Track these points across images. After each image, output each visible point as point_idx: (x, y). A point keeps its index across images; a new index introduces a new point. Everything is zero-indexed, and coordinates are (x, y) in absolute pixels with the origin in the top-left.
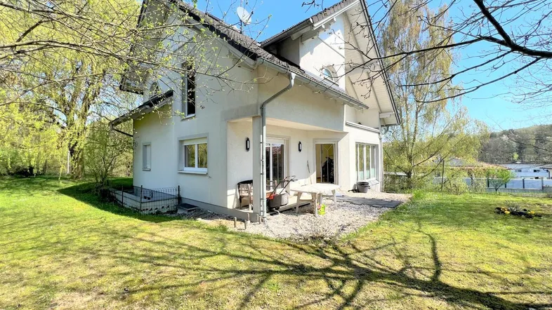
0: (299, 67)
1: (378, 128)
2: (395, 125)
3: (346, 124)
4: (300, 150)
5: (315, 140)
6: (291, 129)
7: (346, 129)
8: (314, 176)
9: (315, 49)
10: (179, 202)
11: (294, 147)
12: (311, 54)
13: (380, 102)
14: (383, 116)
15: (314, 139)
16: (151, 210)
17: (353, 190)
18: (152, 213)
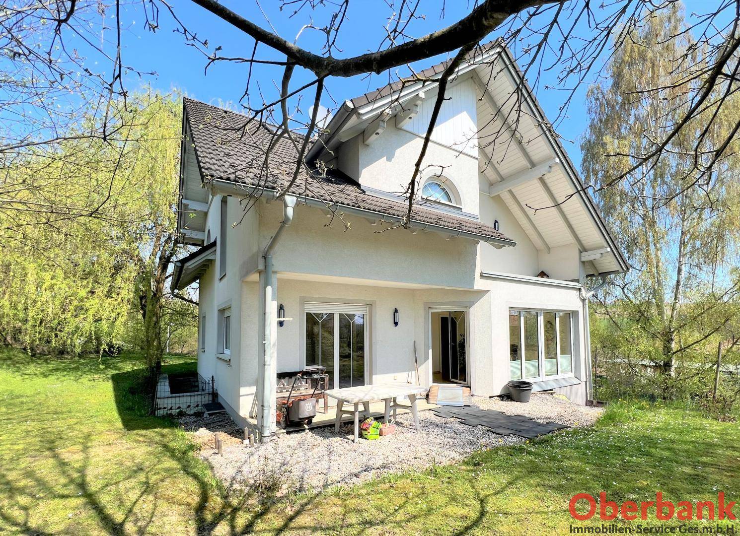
0: (358, 186)
1: (577, 281)
2: (616, 272)
3: (482, 276)
4: (396, 324)
5: (427, 306)
6: (377, 289)
7: (479, 284)
8: (427, 368)
9: (398, 152)
10: (213, 400)
11: (383, 319)
12: (389, 159)
13: (578, 233)
14: (587, 257)
15: (425, 304)
16: (171, 409)
17: (499, 396)
18: (171, 415)
